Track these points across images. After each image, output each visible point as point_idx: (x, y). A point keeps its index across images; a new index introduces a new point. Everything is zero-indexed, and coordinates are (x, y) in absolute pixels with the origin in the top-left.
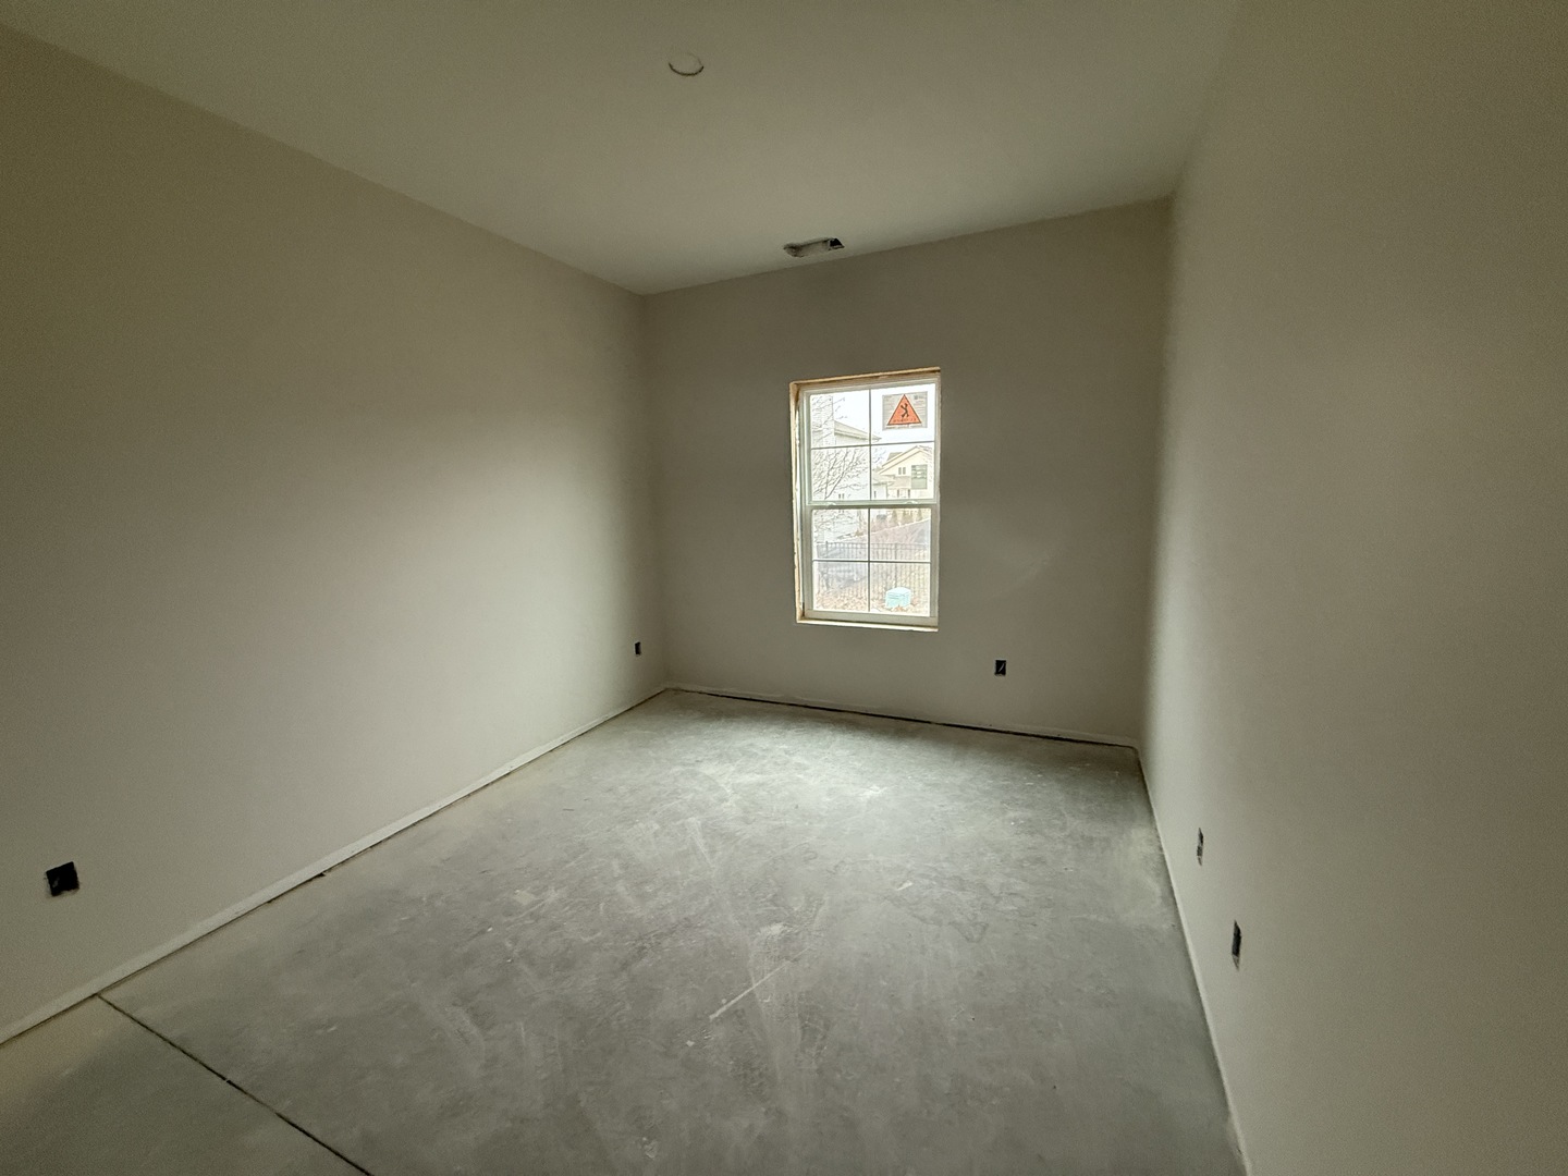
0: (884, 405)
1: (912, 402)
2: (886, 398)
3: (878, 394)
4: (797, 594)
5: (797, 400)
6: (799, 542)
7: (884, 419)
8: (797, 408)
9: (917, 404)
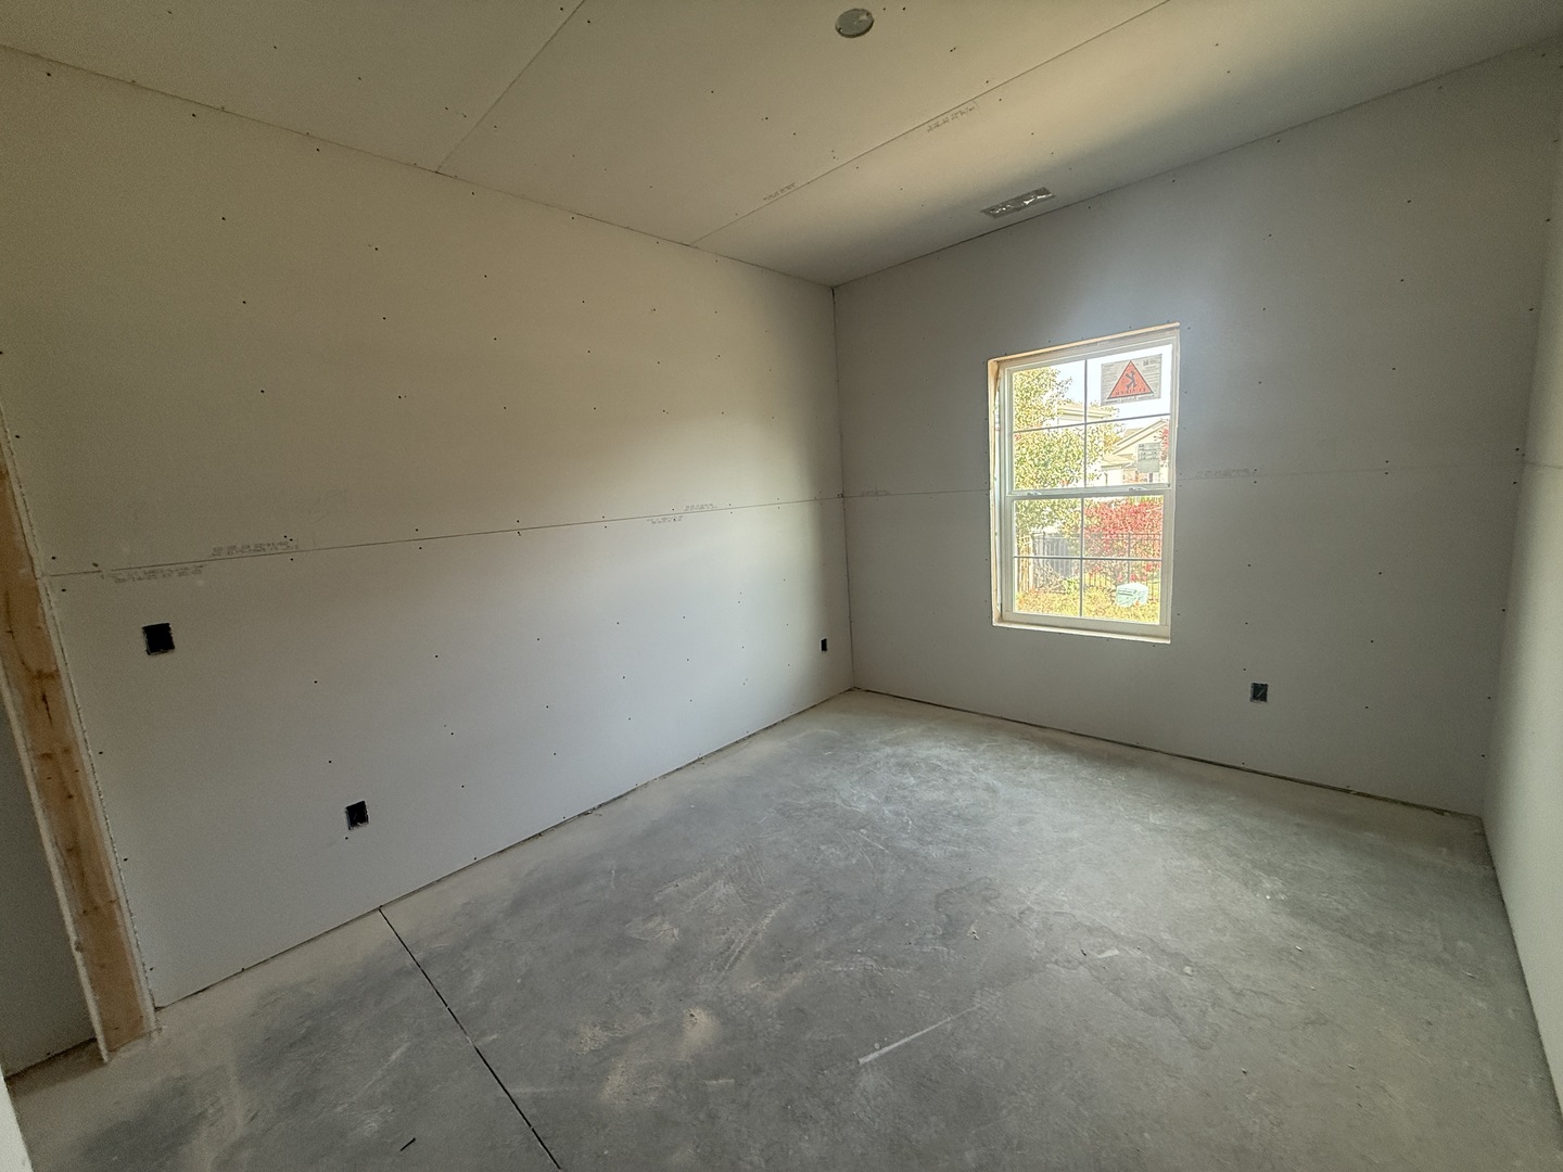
0: (1103, 376)
1: (1141, 368)
2: (1105, 367)
3: (1095, 365)
4: (993, 593)
5: (997, 379)
6: (997, 538)
7: (1102, 393)
8: (997, 388)
9: (1148, 370)
